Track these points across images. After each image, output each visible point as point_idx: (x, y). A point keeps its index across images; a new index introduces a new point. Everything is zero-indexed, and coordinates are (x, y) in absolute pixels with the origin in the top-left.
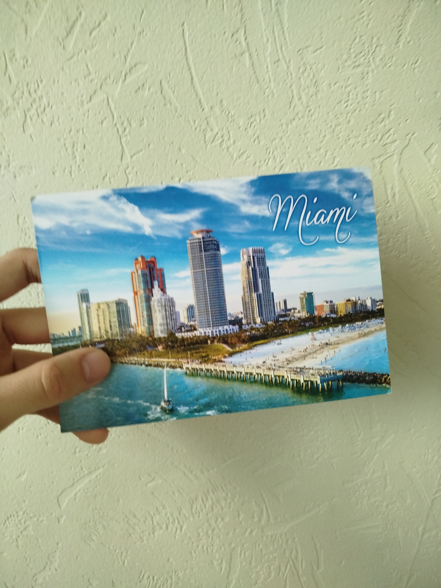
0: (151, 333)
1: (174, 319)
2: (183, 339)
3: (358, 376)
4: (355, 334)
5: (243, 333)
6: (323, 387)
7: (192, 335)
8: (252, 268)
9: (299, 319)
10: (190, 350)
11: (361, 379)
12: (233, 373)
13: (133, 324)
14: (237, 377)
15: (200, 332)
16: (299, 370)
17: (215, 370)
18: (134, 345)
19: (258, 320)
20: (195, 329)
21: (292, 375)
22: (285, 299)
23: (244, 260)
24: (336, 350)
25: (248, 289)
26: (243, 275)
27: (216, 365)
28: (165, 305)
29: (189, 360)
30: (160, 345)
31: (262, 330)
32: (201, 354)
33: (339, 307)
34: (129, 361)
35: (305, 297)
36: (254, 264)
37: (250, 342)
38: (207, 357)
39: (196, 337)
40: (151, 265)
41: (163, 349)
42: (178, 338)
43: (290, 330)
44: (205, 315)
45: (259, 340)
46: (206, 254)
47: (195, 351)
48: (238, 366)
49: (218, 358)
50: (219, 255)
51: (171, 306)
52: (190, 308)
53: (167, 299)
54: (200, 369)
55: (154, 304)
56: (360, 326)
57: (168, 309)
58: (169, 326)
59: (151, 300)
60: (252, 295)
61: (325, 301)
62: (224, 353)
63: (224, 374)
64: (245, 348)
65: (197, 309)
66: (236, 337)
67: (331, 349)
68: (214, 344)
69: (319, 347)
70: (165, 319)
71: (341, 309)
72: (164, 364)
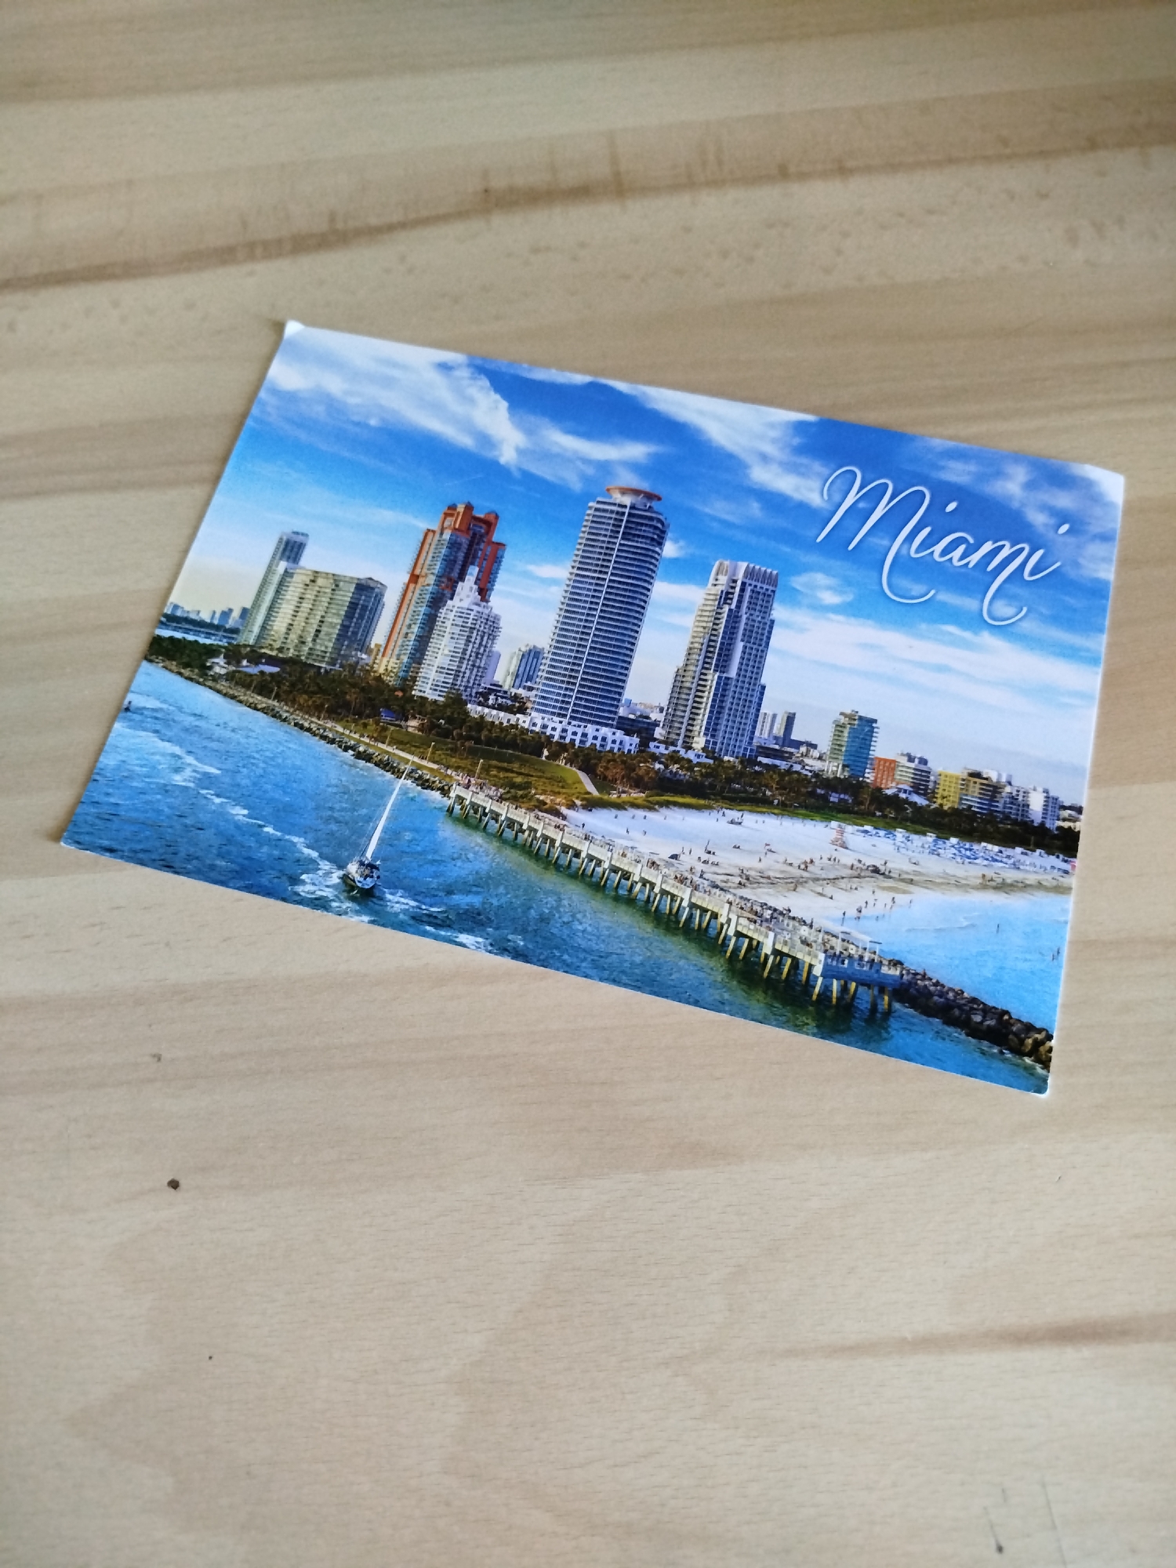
0: (408, 681)
1: (479, 667)
2: (481, 724)
3: (947, 999)
4: (973, 872)
5: (645, 761)
6: (827, 989)
7: (509, 721)
8: (730, 610)
9: (816, 775)
10: (487, 755)
11: (957, 1012)
12: (577, 854)
13: (372, 646)
14: (584, 870)
15: (532, 721)
16: (767, 914)
17: (532, 830)
18: (352, 697)
19: (699, 742)
20: (522, 710)
21: (744, 922)
22: (792, 711)
23: (715, 585)
24: (899, 897)
25: (701, 658)
26: (702, 619)
27: (538, 818)
28: (473, 626)
29: (473, 781)
30: (416, 718)
31: (700, 771)
32: (511, 775)
33: (942, 783)
34: (318, 729)
35: (849, 724)
36: (740, 601)
37: (655, 791)
38: (524, 789)
39: (517, 729)
40: (481, 527)
41: (419, 730)
42: (470, 716)
43: (780, 798)
44: (563, 682)
45: (682, 793)
46: (626, 543)
47: (500, 764)
48: (598, 842)
49: (551, 800)
50: (656, 556)
51: (486, 635)
52: (532, 656)
53: (484, 616)
54: (491, 811)
55: (448, 616)
56: (992, 857)
57: (476, 639)
58: (460, 679)
59: (445, 605)
60: (705, 674)
61: (905, 753)
62: (573, 794)
63: (551, 848)
64: (636, 801)
65: (548, 662)
66: (623, 766)
67: (884, 889)
68: (557, 762)
69: (849, 872)
70: (458, 660)
71: (947, 788)
72: (403, 768)
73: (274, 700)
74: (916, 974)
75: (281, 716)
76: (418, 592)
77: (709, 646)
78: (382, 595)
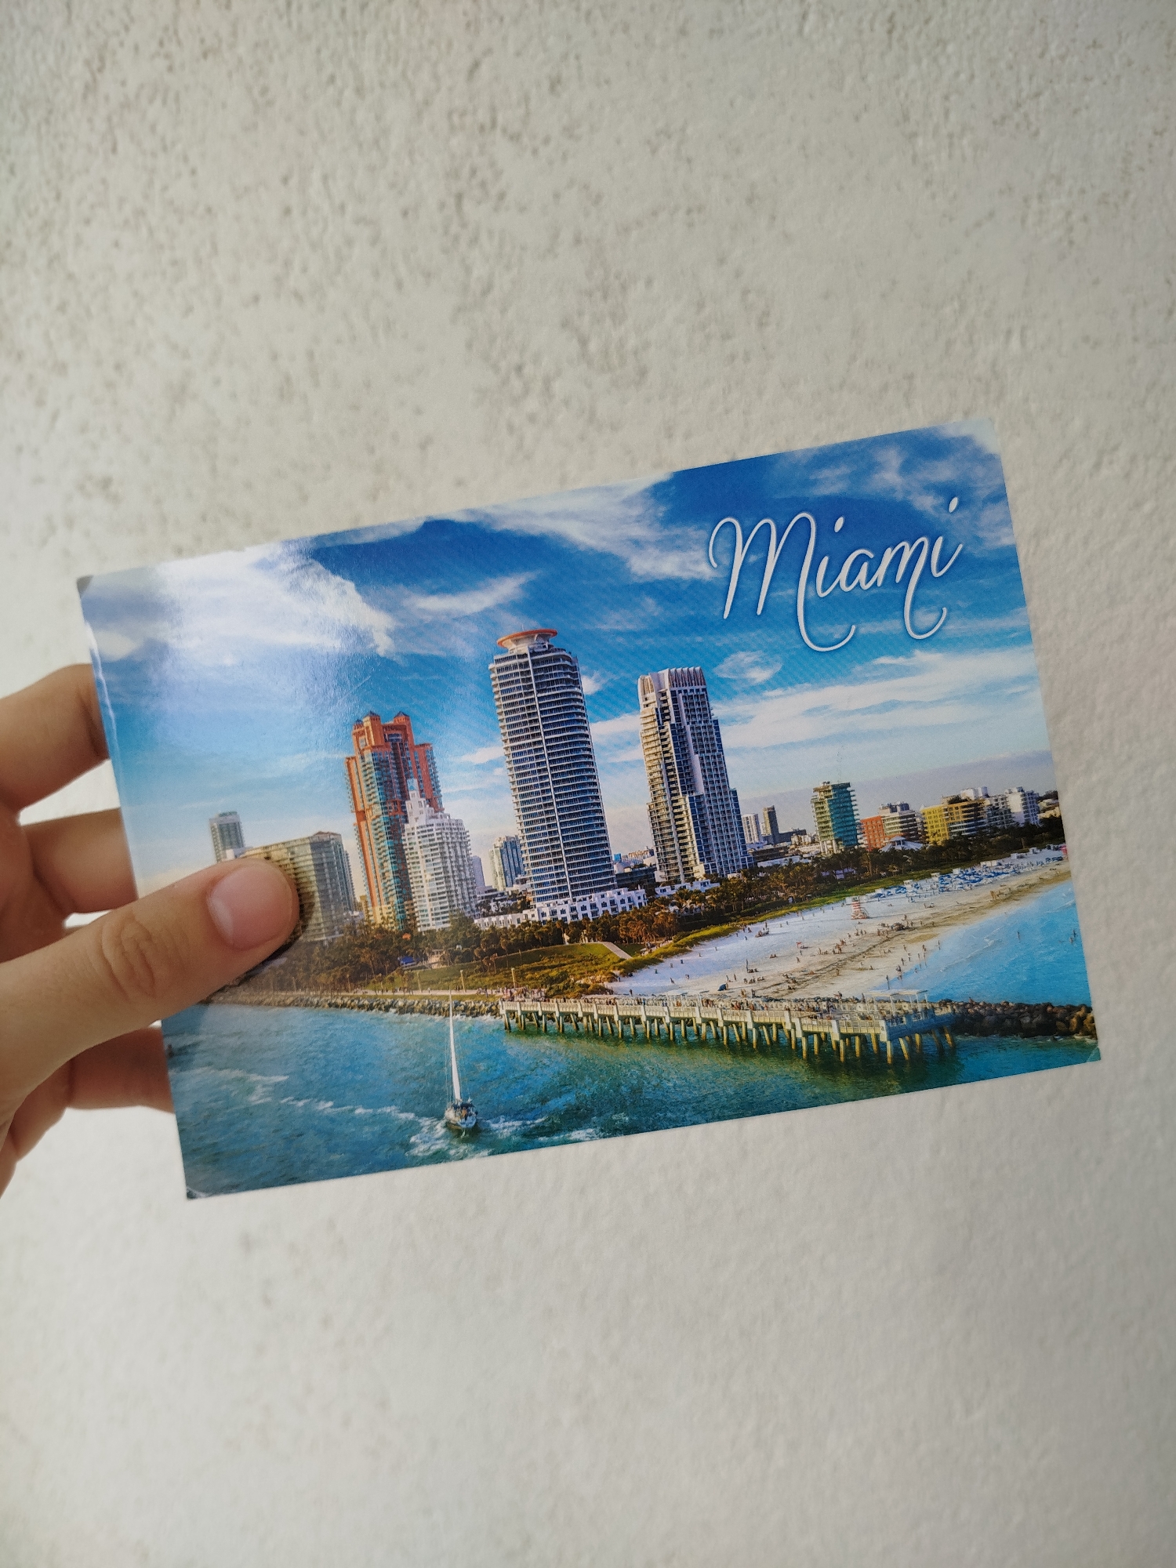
0: (408, 921)
1: (466, 879)
2: (495, 934)
3: (997, 1015)
4: (982, 894)
5: (659, 909)
6: (897, 1049)
7: (518, 921)
8: (672, 726)
9: (816, 860)
10: (515, 962)
11: (1008, 1022)
12: (638, 1021)
13: (358, 900)
14: (651, 1032)
15: (540, 911)
16: (824, 1006)
17: (587, 1015)
18: (366, 957)
19: (699, 870)
20: (526, 905)
21: (806, 1021)
22: (770, 806)
23: (647, 706)
24: (930, 944)
25: (666, 785)
26: (650, 746)
27: (588, 1002)
28: (441, 841)
29: (515, 992)
30: (433, 954)
31: (712, 897)
32: (546, 971)
33: (927, 820)
34: (352, 1001)
35: (827, 797)
36: (677, 713)
37: (679, 934)
38: (562, 980)
39: (530, 925)
40: (398, 735)
41: (443, 964)
42: (481, 931)
43: (792, 895)
44: (549, 862)
45: (705, 926)
46: (543, 695)
47: (530, 966)
48: (651, 1002)
49: (592, 980)
50: (579, 697)
51: (457, 844)
52: (510, 847)
53: (445, 827)
54: (545, 1013)
55: (413, 841)
56: (994, 873)
57: (450, 853)
58: (454, 898)
59: (404, 831)
60: (677, 801)
61: (886, 805)
62: (608, 967)
63: (613, 1025)
64: (667, 950)
65: (527, 848)
66: (641, 922)
67: (912, 941)
68: (581, 942)
69: (879, 938)
70: (443, 880)
71: (934, 824)
72: (446, 1005)
73: (297, 989)
74: (967, 1004)
75: (311, 1003)
76: (371, 827)
77: (668, 771)
78: (340, 845)
